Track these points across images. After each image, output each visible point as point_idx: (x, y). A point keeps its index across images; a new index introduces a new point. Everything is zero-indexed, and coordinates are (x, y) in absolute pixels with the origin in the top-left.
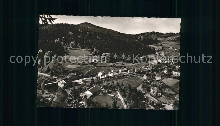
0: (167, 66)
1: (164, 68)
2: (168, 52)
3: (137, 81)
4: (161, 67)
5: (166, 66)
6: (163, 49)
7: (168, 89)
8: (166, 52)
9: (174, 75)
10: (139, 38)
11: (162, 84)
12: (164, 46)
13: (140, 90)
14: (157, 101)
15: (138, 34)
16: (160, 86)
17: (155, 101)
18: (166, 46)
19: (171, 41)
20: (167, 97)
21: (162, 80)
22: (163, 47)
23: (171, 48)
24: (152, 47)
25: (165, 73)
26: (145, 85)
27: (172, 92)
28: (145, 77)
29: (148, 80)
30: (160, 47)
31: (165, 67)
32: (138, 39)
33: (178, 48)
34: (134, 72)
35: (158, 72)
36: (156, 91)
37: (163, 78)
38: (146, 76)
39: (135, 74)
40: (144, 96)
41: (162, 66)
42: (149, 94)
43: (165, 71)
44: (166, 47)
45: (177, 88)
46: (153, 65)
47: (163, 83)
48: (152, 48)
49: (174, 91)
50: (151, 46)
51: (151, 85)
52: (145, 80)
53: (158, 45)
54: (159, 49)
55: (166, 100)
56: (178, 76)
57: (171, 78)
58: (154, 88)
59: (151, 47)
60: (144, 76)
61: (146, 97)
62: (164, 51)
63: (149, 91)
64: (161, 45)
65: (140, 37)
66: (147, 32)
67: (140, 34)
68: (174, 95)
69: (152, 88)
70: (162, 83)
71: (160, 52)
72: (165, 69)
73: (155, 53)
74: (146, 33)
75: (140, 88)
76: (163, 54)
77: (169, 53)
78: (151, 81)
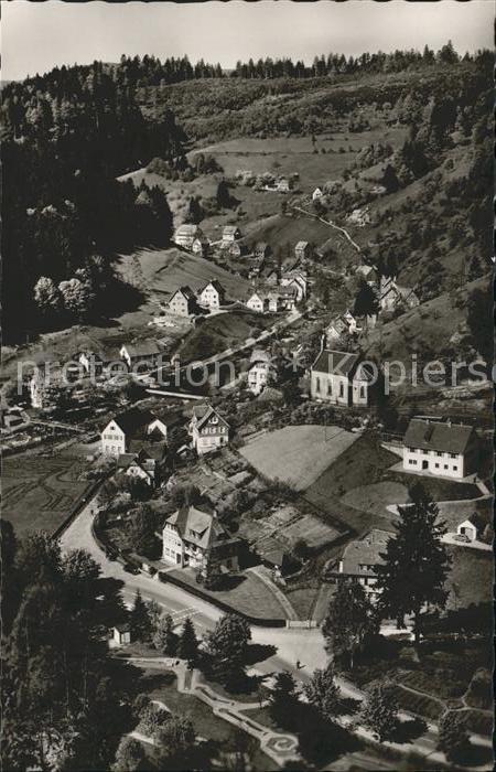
0: (265, 334)
1: (248, 352)
2: (264, 221)
3: (50, 481)
4: (221, 347)
5: (256, 336)
6: (225, 198)
7: (283, 513)
8: (248, 220)
9: (321, 396)
10: (32, 115)
11: (240, 477)
12: (229, 174)
13: (82, 556)
14: (216, 614)
15: (28, 82)
16: (230, 497)
17: (201, 617)
18: (247, 175)
19: (282, 128)
20: (283, 575)
21: (242, 451)
22: (225, 186)
23: (283, 186)
24: (144, 187)
25: (256, 390)
26: (122, 509)
27: (314, 531)
28: (113, 440)
29: (140, 462)
30: (205, 188)
31: (251, 342)
32: (28, 126)
33: (330, 184)
34: (28, 407)
35: (204, 390)
36: (204, 543)
37: (241, 432)
38: (119, 432)
39: (29, 430)
40: (119, 599)
41: (230, 340)
42: (153, 571)
43: (258, 378)
44: (250, 184)
45: (342, 493)
46: (160, 335)
47: (250, 469)
48: (141, 198)
49: (329, 520)
50: (137, 176)
51: (160, 502)
52: (114, 465)
53: (183, 164)
54: (194, 204)
55: (279, 594)
56: (344, 400)
57: (301, 421)
58: (183, 518)
59: (137, 184)
60: (107, 431)
61: (138, 602)
62: (232, 214)
63: (155, 551)
64: (210, 166)
65: (46, 105)
66: (97, 66)
67: (38, 82)
68: (328, 546)
69: (173, 518)
70: (238, 468)
71: (205, 224)
72: (257, 355)
73: (171, 232)
74: (84, 70)
75: (79, 537)
76: (228, 238)
77: (269, 230)
78: (157, 469)
